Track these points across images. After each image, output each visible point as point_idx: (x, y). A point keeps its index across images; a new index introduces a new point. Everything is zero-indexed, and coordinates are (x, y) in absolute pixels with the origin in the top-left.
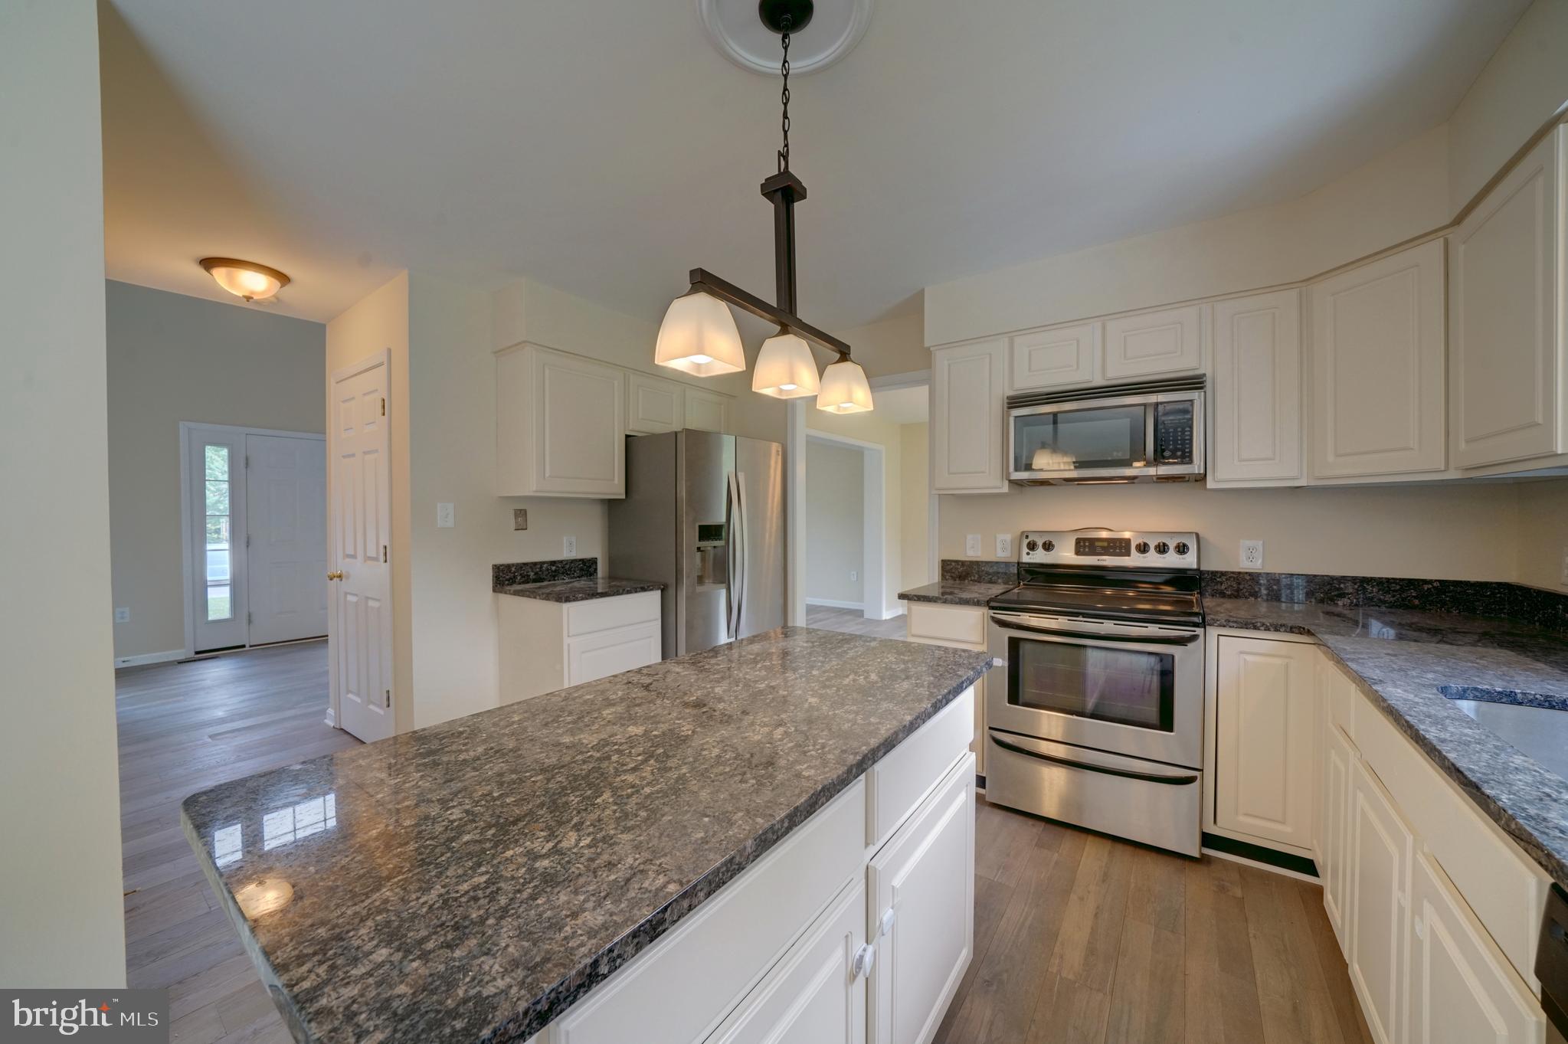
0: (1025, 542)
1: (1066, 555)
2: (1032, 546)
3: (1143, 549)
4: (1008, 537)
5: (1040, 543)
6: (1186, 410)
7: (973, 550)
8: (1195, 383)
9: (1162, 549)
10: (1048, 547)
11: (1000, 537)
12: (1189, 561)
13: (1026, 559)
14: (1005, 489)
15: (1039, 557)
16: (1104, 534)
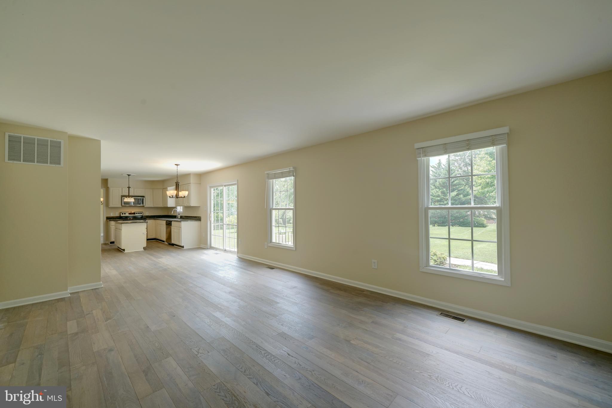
0: (121, 213)
1: (127, 215)
2: (123, 214)
3: (137, 213)
4: (118, 213)
5: (124, 213)
6: (143, 199)
7: (112, 215)
8: (144, 197)
9: (139, 213)
10: (125, 214)
11: (117, 213)
12: (142, 215)
13: (122, 215)
14: (121, 206)
15: (124, 215)
16: (133, 212)
